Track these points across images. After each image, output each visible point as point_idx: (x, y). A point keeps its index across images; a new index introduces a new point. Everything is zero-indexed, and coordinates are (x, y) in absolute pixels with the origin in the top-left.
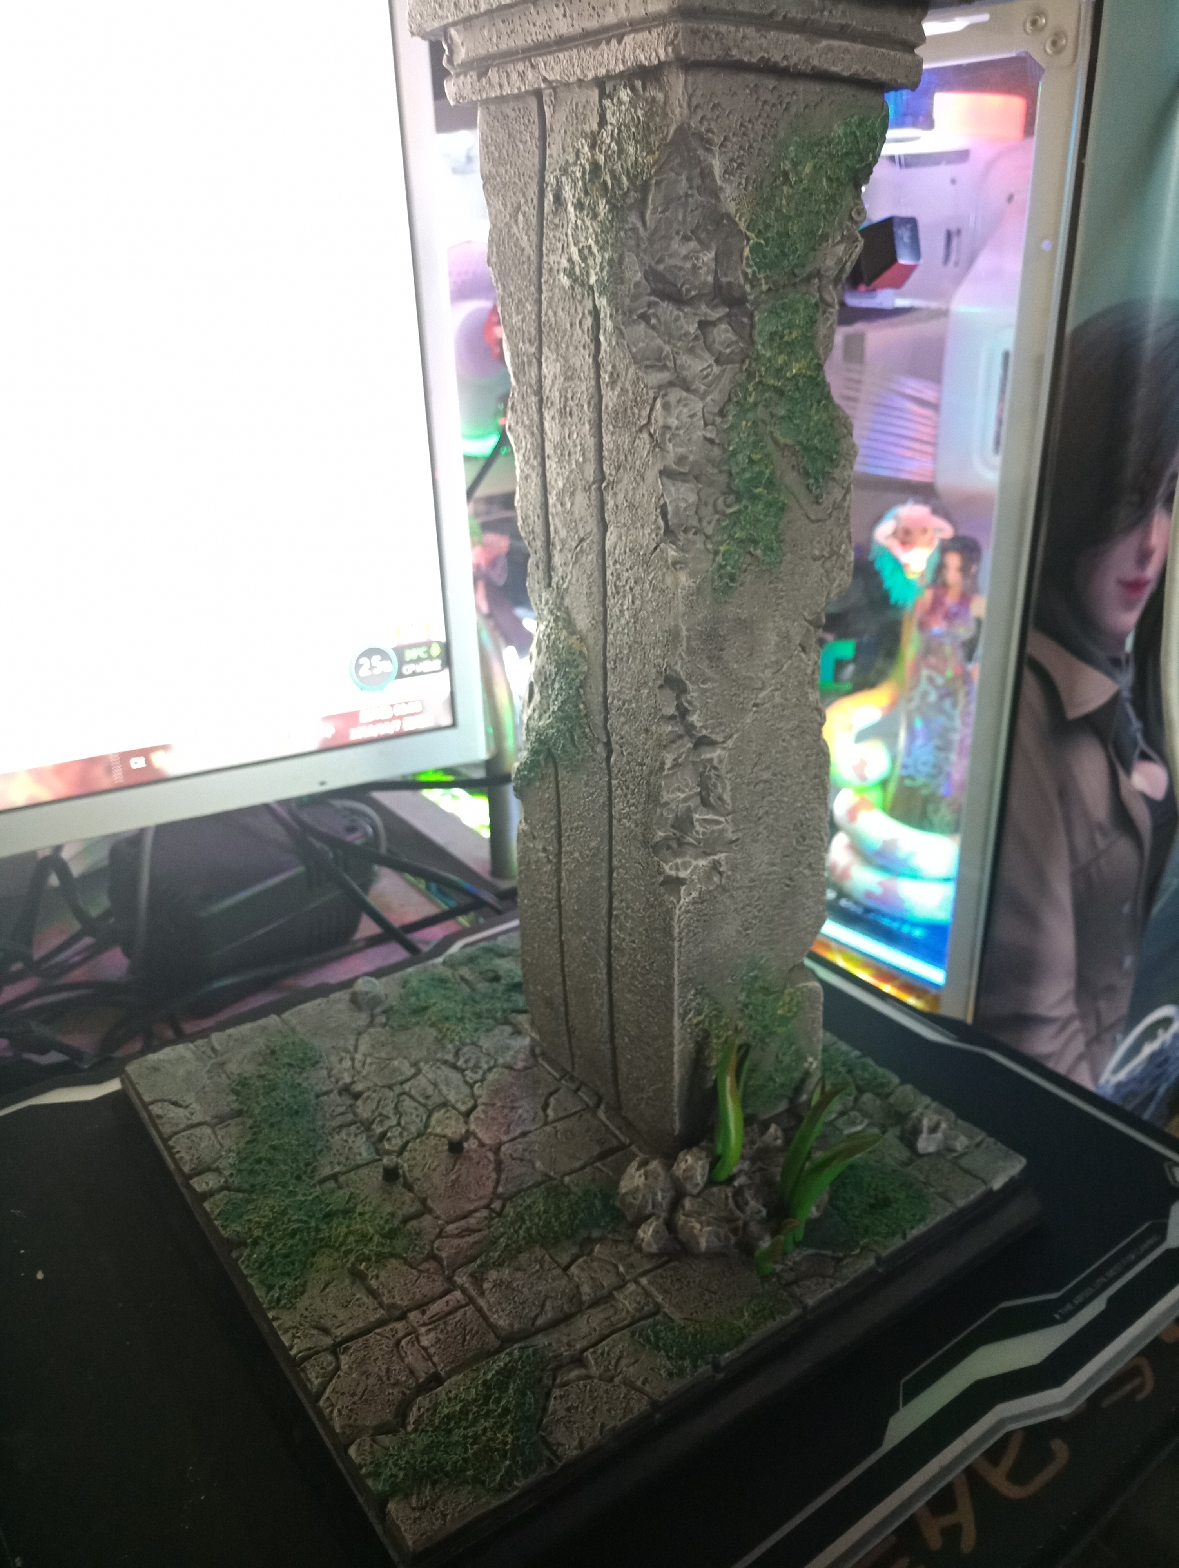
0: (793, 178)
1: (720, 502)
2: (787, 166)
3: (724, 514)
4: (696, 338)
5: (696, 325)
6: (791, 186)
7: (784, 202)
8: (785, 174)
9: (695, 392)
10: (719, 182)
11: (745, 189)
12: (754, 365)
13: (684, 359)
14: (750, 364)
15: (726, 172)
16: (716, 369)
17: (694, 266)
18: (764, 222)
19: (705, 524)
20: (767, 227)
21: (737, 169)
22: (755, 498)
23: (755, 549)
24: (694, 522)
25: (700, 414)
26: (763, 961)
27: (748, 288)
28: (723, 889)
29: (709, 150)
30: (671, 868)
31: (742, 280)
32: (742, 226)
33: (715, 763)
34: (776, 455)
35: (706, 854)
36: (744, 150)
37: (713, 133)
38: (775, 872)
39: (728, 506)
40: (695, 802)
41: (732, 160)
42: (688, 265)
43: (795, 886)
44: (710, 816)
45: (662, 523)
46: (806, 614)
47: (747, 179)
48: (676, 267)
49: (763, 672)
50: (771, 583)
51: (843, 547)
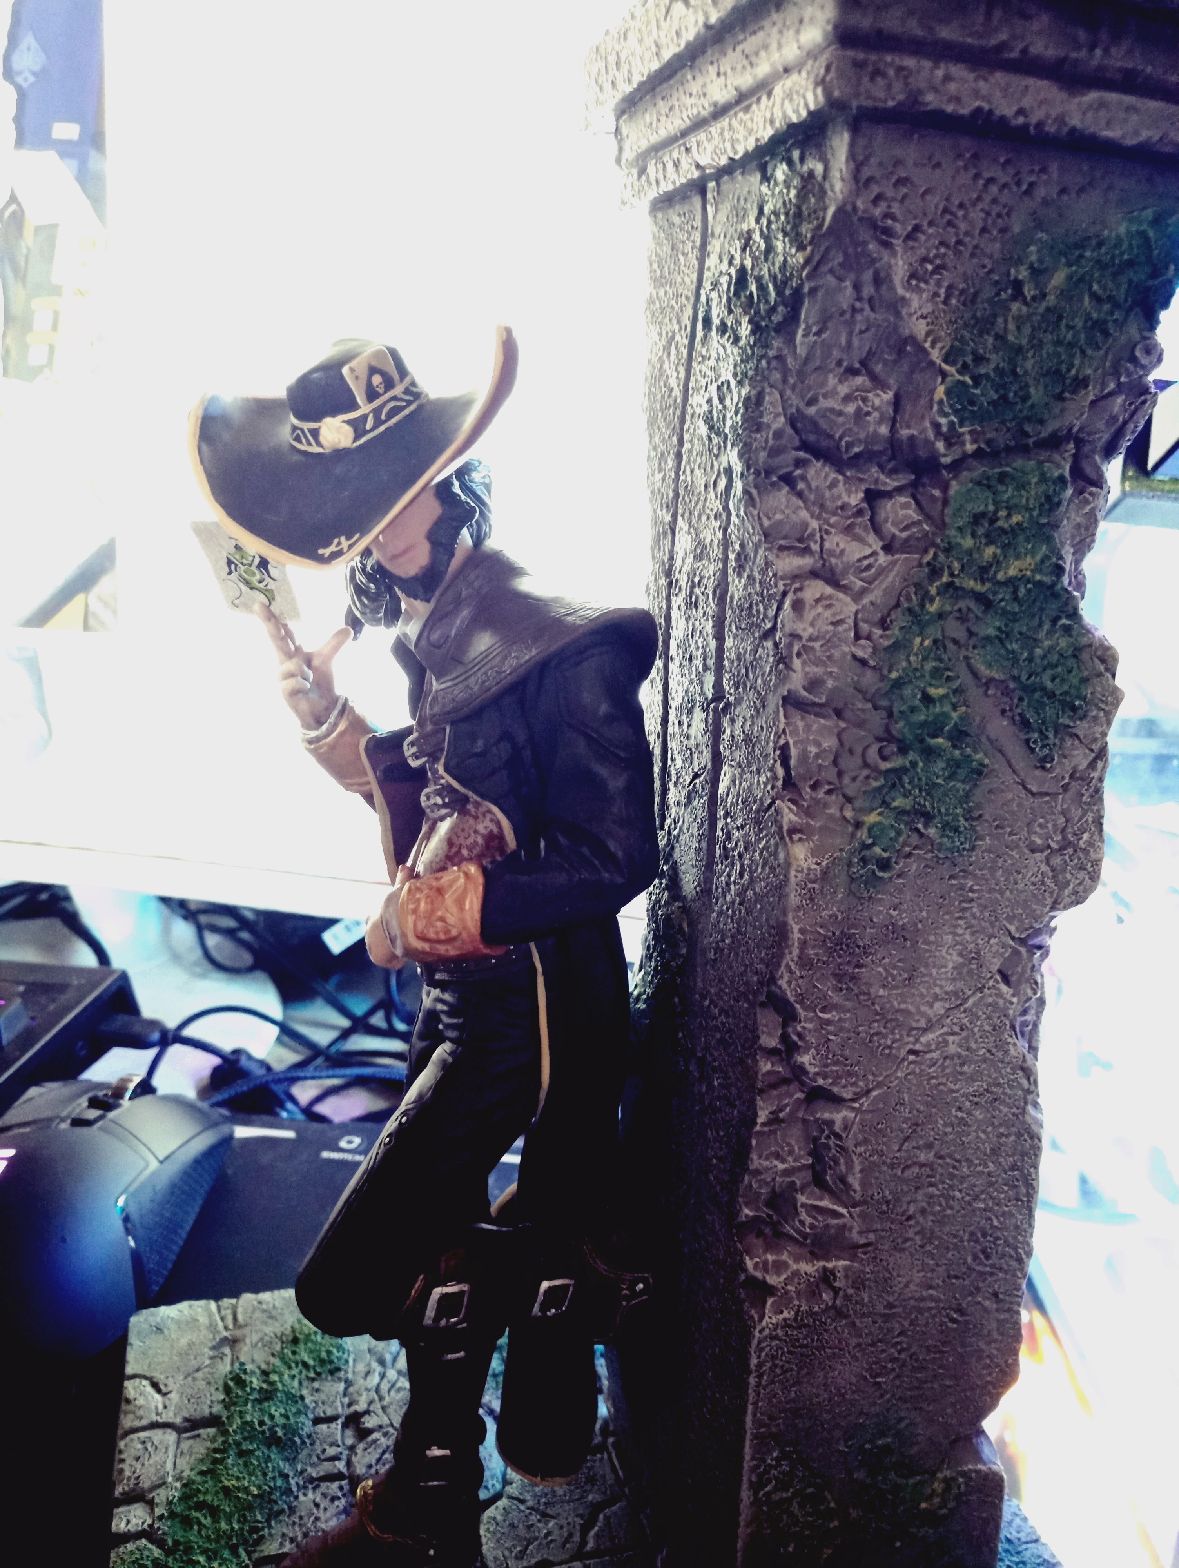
0: (1029, 291)
1: (873, 751)
2: (1023, 274)
3: (876, 769)
4: (860, 513)
5: (861, 495)
6: (1025, 303)
7: (1011, 326)
8: (1017, 285)
9: (844, 589)
10: (900, 291)
11: (945, 303)
12: (942, 557)
13: (836, 541)
14: (935, 555)
15: (913, 276)
16: (883, 559)
17: (859, 410)
18: (974, 353)
19: (846, 780)
20: (979, 359)
21: (933, 272)
22: (929, 753)
23: (926, 826)
24: (831, 774)
25: (850, 622)
26: (902, 1425)
27: (940, 446)
28: (840, 1314)
29: (887, 245)
30: (756, 1266)
31: (931, 435)
32: (935, 355)
33: (837, 1128)
34: (974, 693)
35: (814, 1256)
36: (947, 247)
37: (894, 218)
38: (931, 1298)
39: (884, 758)
40: (805, 1176)
41: (925, 260)
42: (851, 409)
43: (967, 1323)
44: (825, 1203)
45: (780, 772)
46: (1012, 929)
47: (950, 288)
48: (832, 410)
49: (931, 1005)
50: (951, 877)
51: (1086, 836)
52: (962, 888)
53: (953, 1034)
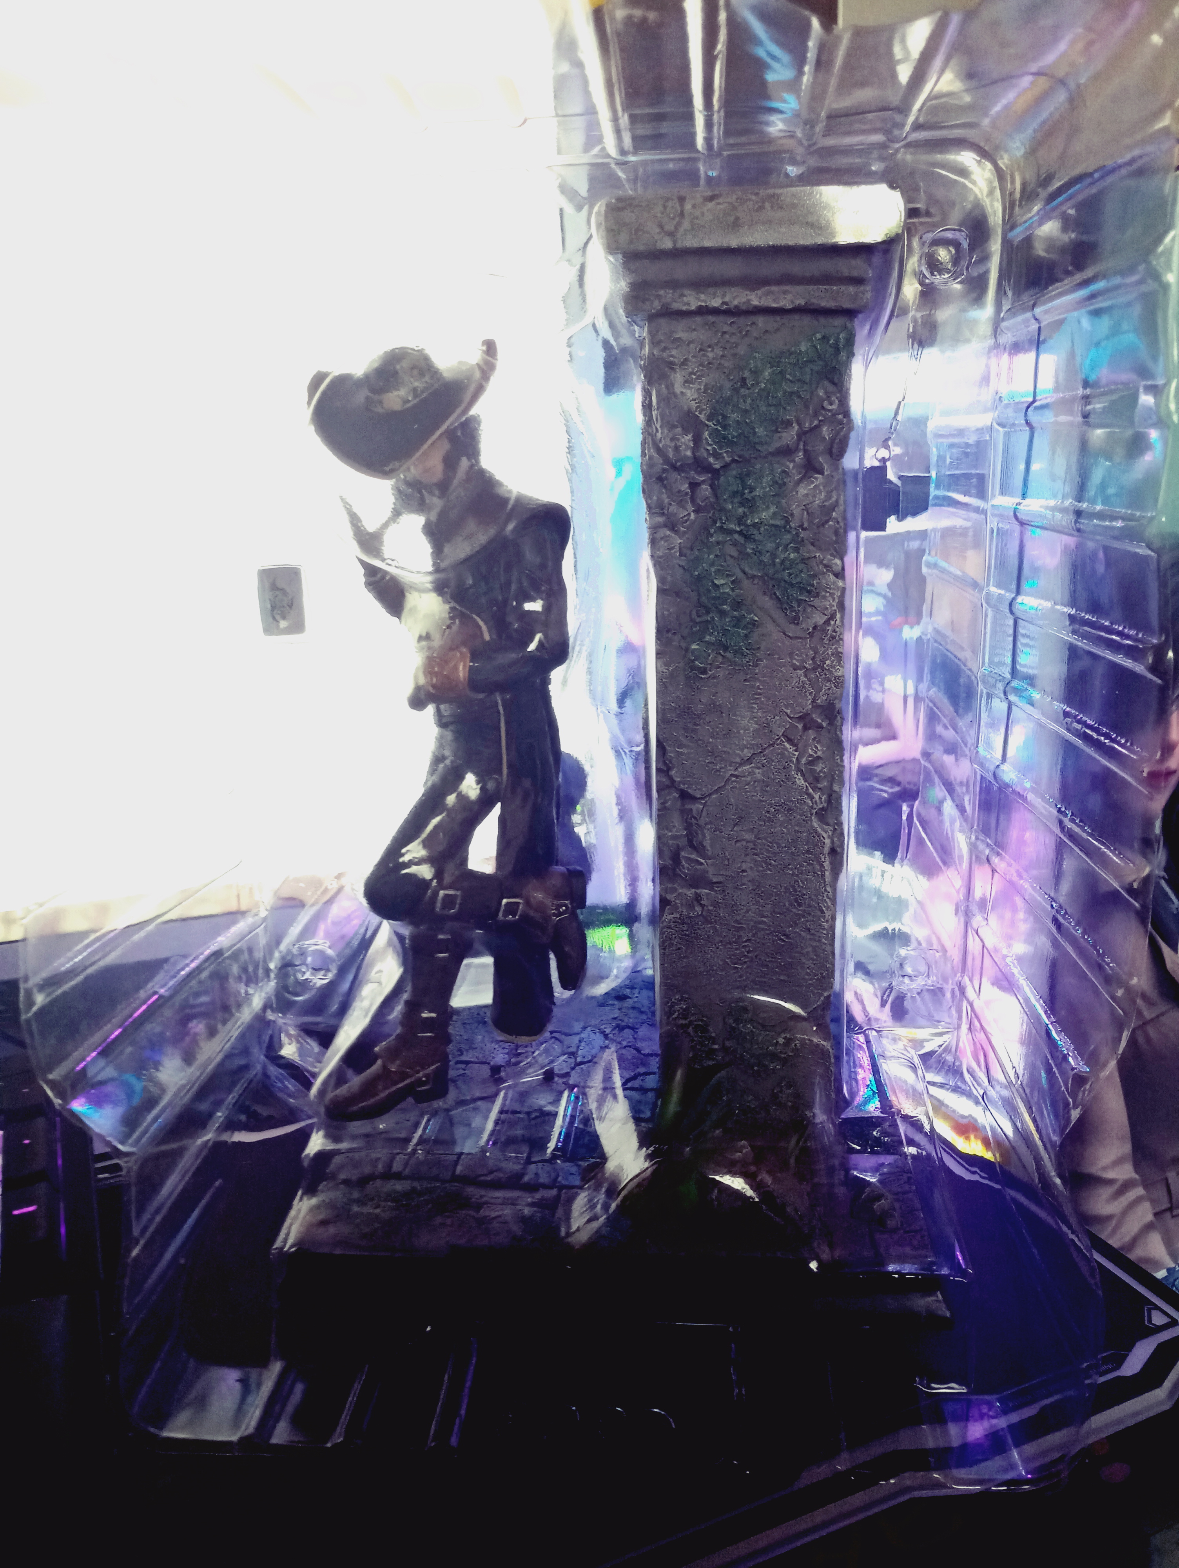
0: (749, 383)
3: (696, 622)
4: (686, 494)
5: (687, 485)
6: (748, 388)
7: (741, 400)
8: (744, 380)
9: (676, 532)
10: (680, 389)
11: (705, 392)
13: (675, 508)
14: (715, 513)
15: (686, 382)
16: (693, 516)
18: (722, 414)
20: (725, 417)
21: (696, 379)
23: (725, 652)
24: (675, 626)
25: (677, 548)
27: (711, 460)
28: (707, 921)
29: (672, 369)
31: (705, 455)
32: (702, 417)
33: (694, 813)
34: (746, 583)
35: (692, 886)
36: (703, 366)
37: (674, 357)
39: (699, 616)
40: (683, 842)
41: (692, 374)
44: (693, 856)
46: (788, 711)
47: (706, 385)
50: (745, 680)
51: (828, 662)
52: (753, 686)
53: (759, 768)
